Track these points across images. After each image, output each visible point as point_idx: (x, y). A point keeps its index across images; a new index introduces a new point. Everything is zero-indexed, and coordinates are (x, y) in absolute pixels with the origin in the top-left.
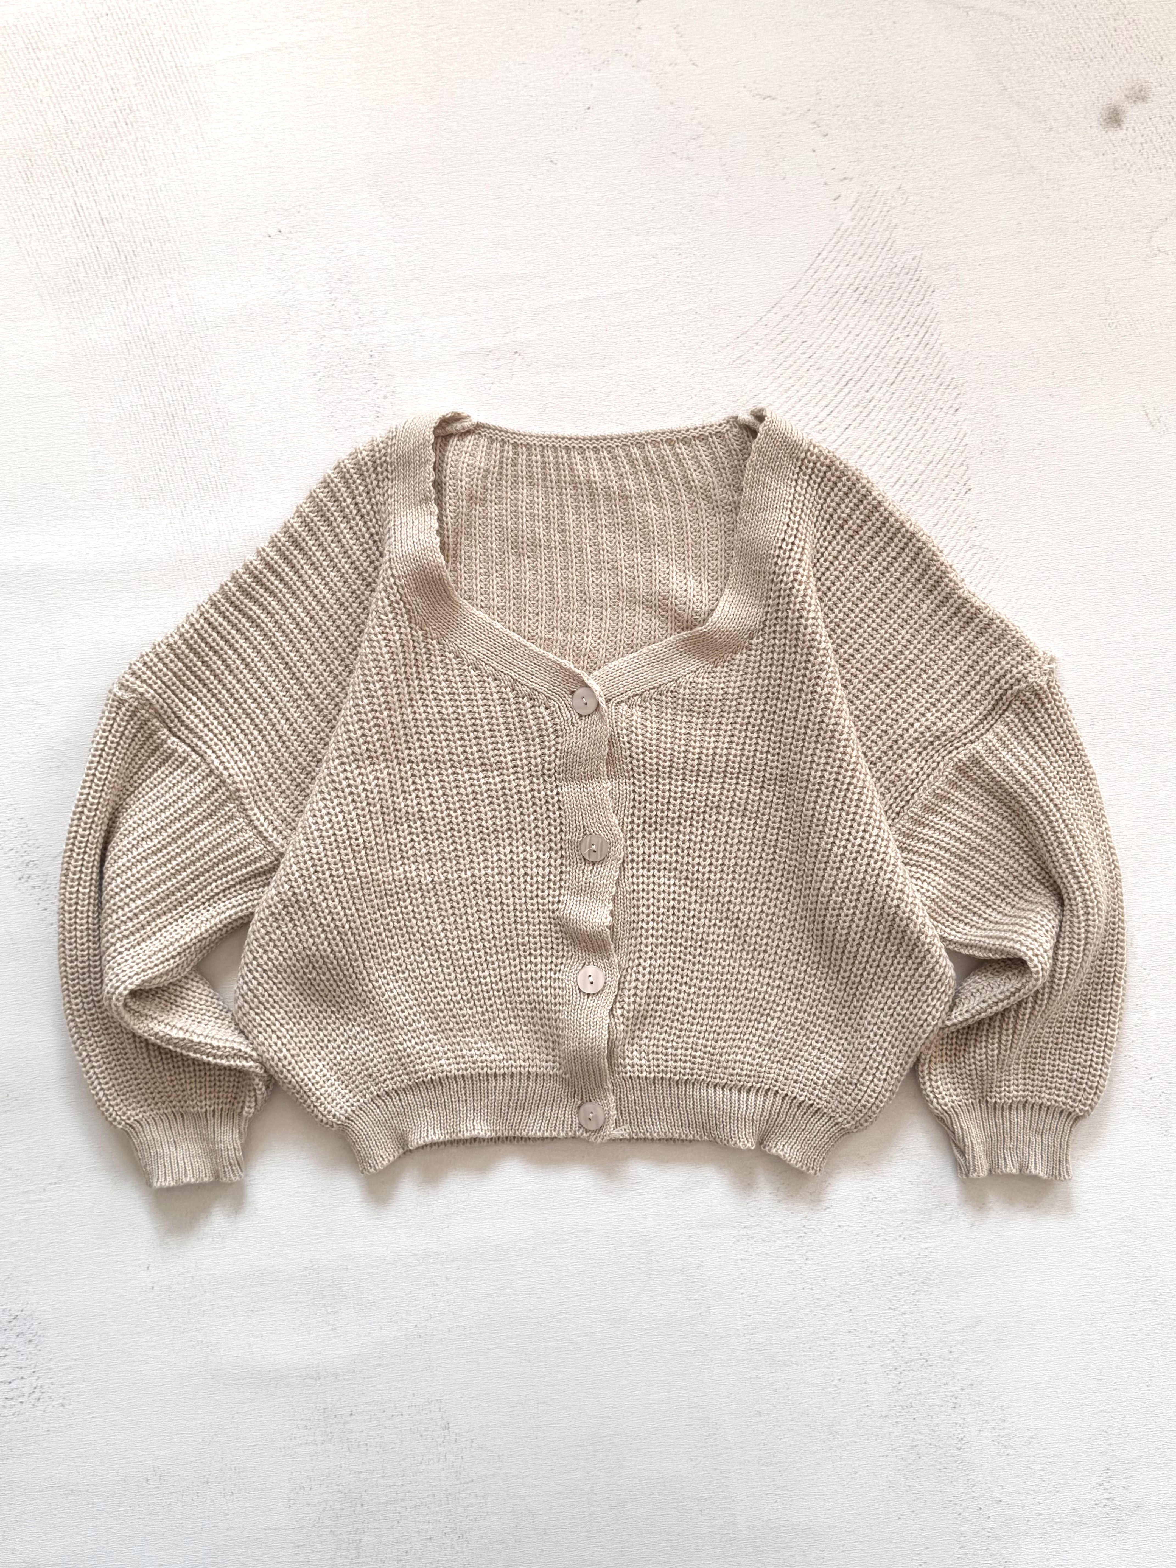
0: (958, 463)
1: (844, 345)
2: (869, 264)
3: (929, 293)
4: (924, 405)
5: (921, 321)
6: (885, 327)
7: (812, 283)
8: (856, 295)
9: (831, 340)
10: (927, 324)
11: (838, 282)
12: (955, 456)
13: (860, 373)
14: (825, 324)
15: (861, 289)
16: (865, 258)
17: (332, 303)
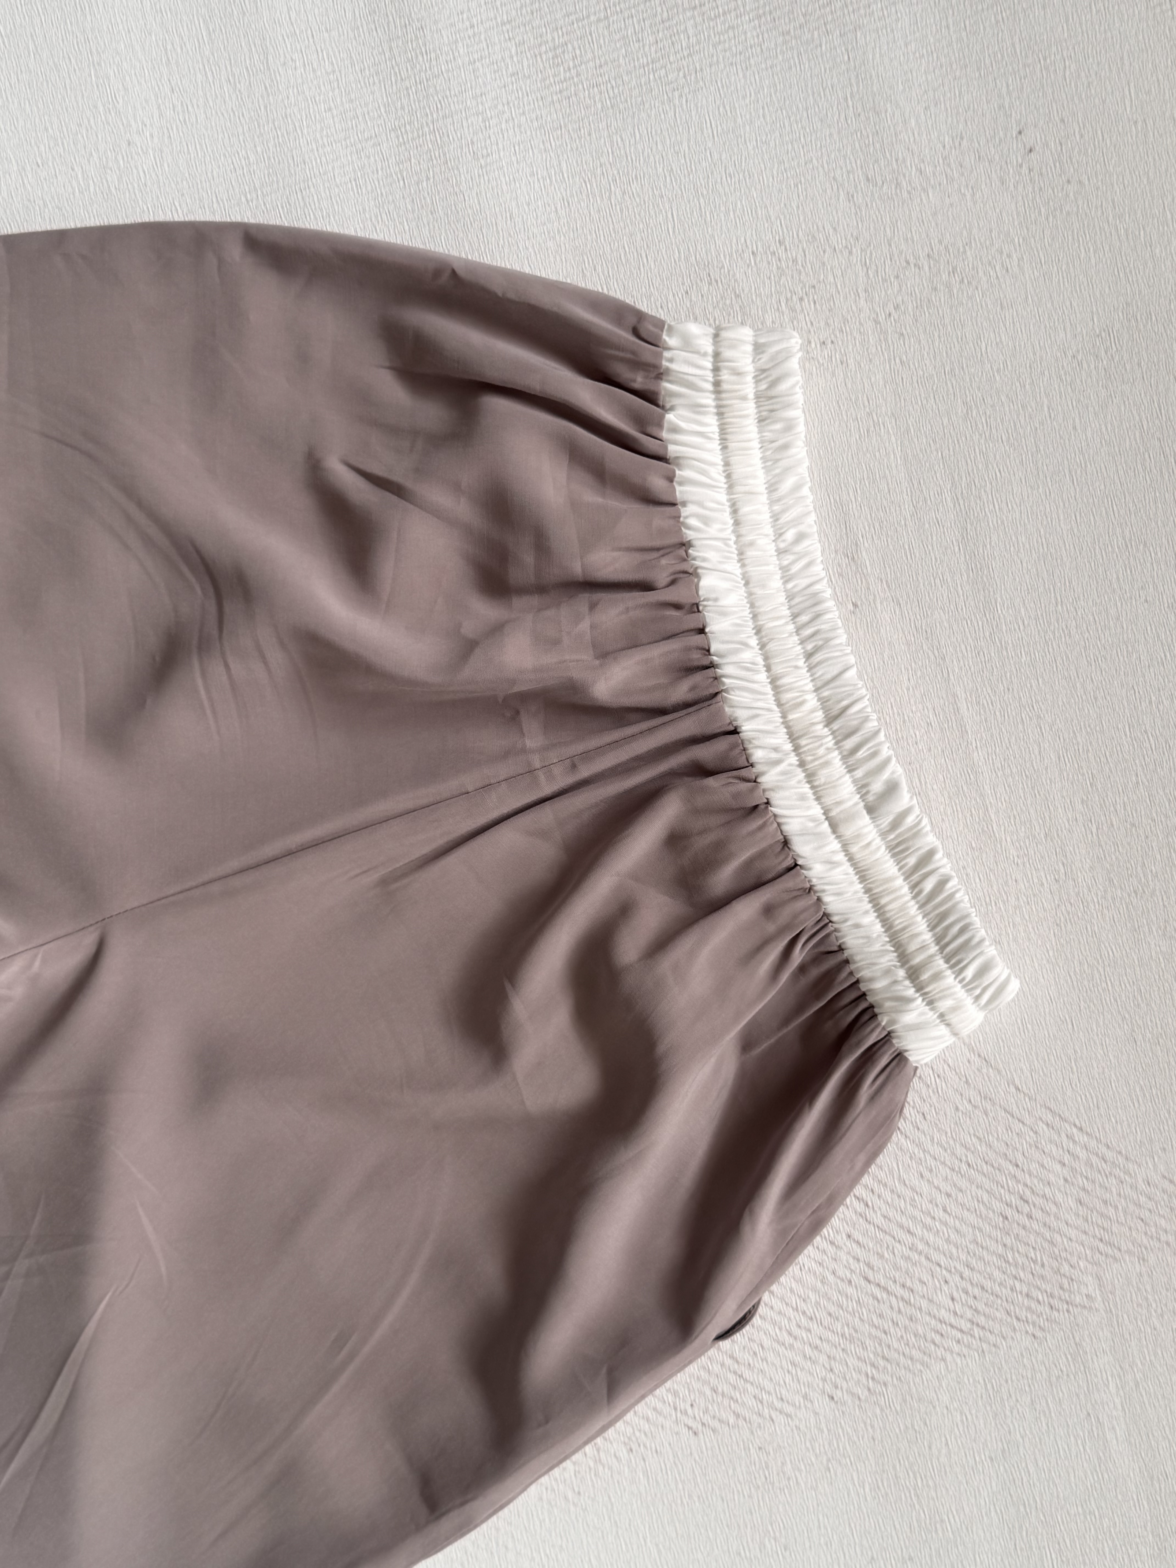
0: (739, 1409)
1: (925, 1188)
2: (1071, 1218)
3: (1030, 1329)
4: (835, 1339)
5: (982, 1320)
6: (963, 1257)
7: (1028, 1120)
8: (1014, 1200)
9: (933, 1163)
10: (976, 1331)
11: (1034, 1166)
12: (752, 1402)
13: (879, 1220)
14: (959, 1151)
15: (1026, 1209)
16: (1082, 1211)
17: (912, 260)
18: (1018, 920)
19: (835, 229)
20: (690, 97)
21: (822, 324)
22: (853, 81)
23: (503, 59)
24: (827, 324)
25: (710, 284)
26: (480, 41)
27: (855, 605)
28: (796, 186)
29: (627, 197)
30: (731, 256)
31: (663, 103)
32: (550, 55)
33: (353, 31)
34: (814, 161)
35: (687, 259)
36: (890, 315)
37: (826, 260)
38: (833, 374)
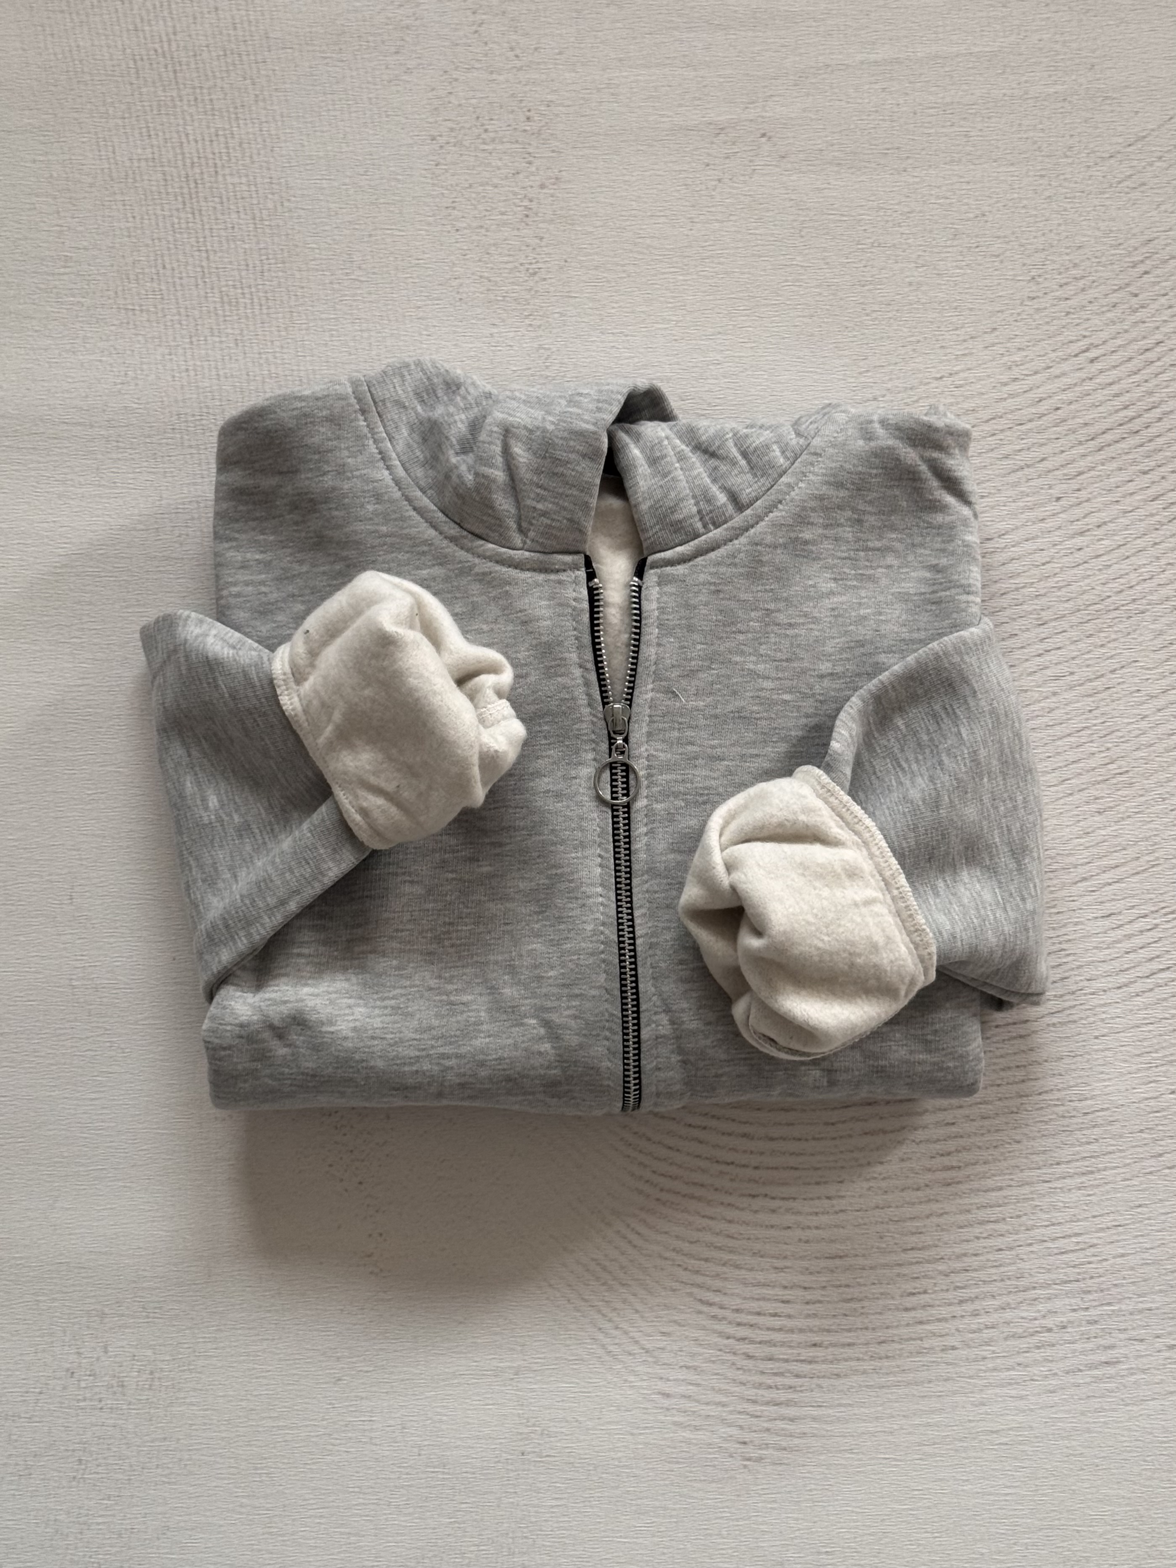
17: (474, 28)
18: (1074, 45)
19: (433, 90)
20: (292, 192)
21: (511, 116)
22: (310, 48)
23: (222, 349)
24: (513, 112)
25: (454, 208)
26: (202, 366)
27: (763, 135)
28: (388, 116)
29: (364, 266)
30: (433, 184)
31: (291, 217)
32: (227, 307)
33: (165, 477)
34: (371, 96)
35: (429, 224)
36: (517, 56)
37: (457, 103)
38: (557, 115)
